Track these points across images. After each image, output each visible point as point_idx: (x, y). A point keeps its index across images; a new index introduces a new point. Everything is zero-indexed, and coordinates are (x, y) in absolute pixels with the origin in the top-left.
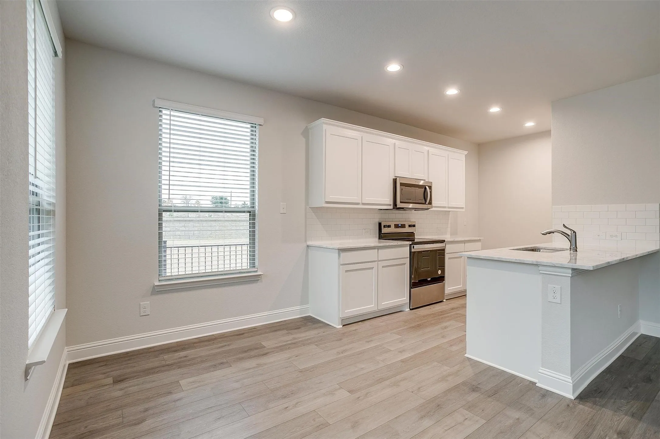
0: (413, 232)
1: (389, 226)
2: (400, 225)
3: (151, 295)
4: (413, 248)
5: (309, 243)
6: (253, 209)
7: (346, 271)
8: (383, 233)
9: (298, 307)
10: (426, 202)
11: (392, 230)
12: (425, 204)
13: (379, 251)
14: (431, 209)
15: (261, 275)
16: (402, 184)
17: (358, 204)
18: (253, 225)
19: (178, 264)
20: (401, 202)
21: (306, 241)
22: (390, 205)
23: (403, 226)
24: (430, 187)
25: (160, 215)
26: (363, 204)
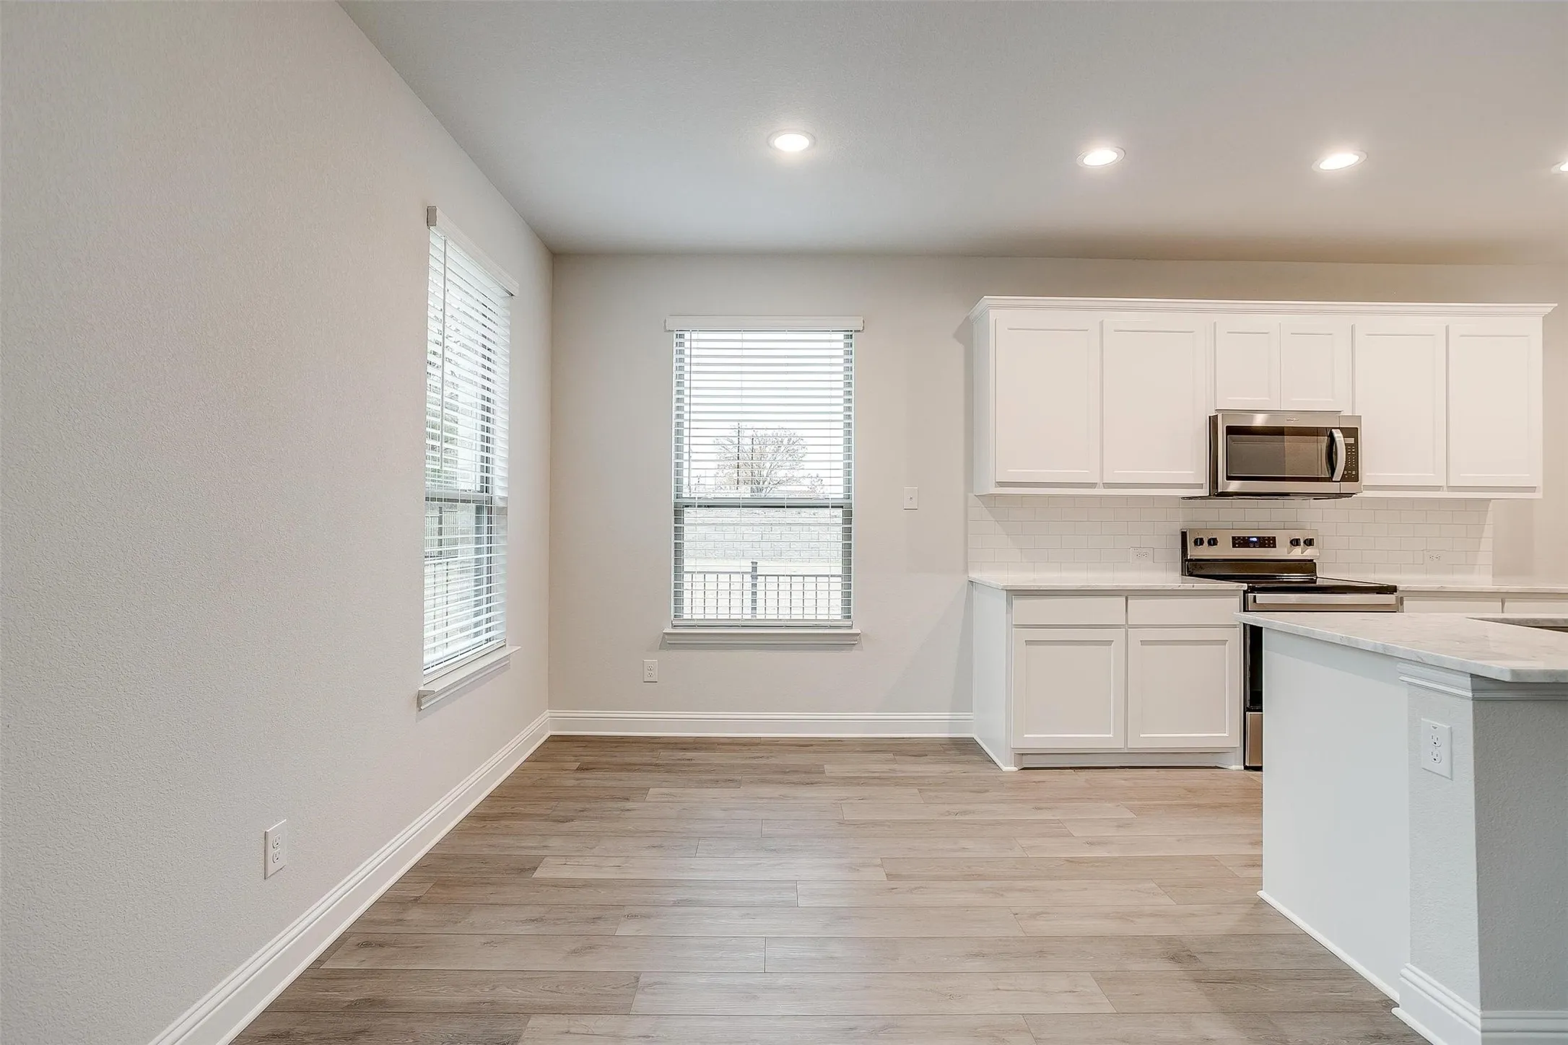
0: (1312, 560)
1: (1213, 542)
2: (1255, 539)
3: (661, 648)
4: (1255, 601)
5: (974, 575)
6: (848, 501)
7: (1028, 642)
8: (1191, 560)
9: (946, 715)
10: (1333, 474)
11: (1225, 551)
12: (1330, 479)
13: (1129, 601)
14: (1359, 495)
15: (858, 634)
16: (1231, 431)
17: (1093, 485)
18: (847, 533)
19: (716, 601)
20: (1229, 478)
21: (966, 571)
22: (1201, 486)
23: (1268, 542)
24: (1351, 432)
25: (678, 513)
26: (1108, 485)
